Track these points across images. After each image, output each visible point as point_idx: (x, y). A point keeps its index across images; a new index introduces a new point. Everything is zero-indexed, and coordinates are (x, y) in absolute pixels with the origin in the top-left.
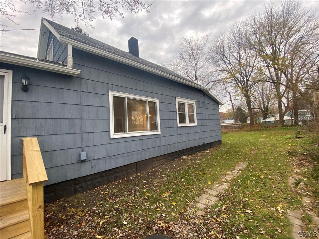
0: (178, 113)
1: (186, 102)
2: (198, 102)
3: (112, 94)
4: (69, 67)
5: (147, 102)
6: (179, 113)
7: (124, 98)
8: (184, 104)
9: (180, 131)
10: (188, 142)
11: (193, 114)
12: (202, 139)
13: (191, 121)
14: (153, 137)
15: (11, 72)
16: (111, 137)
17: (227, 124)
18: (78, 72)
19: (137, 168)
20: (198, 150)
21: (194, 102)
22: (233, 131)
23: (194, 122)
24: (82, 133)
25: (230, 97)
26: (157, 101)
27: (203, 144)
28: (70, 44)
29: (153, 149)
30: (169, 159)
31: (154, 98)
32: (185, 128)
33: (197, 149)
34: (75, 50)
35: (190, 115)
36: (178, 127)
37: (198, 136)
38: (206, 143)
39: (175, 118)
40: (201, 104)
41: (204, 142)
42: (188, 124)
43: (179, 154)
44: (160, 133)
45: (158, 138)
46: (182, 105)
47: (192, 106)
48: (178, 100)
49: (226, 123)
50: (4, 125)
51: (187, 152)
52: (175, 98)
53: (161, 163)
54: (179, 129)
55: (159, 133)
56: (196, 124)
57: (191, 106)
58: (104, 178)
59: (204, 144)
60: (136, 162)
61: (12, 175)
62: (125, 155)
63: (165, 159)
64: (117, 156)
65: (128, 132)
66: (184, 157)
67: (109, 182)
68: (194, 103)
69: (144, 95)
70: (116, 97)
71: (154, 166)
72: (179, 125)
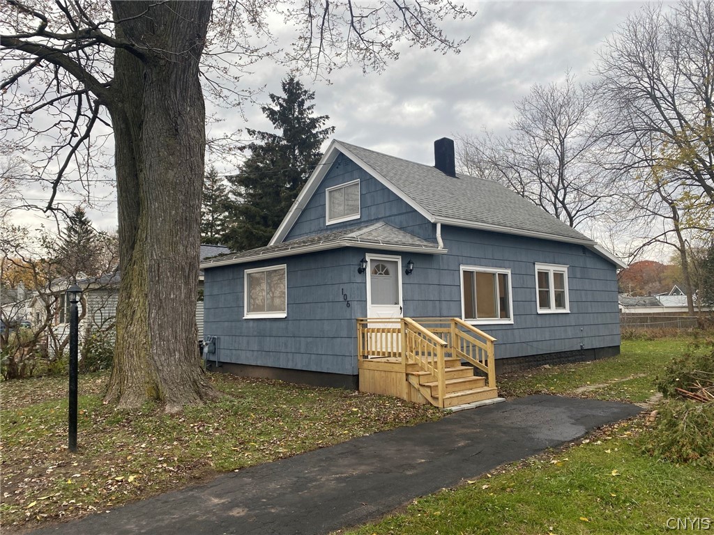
0: (537, 289)
1: (551, 269)
2: (572, 269)
3: (462, 268)
4: (441, 247)
5: (497, 275)
7: (473, 272)
8: (548, 273)
9: (540, 322)
10: (552, 342)
11: (563, 290)
12: (579, 340)
13: (560, 303)
14: (504, 328)
15: (401, 257)
17: (666, 310)
18: (445, 251)
20: (569, 359)
21: (564, 269)
22: (674, 335)
23: (564, 307)
25: (675, 218)
26: (508, 272)
27: (580, 349)
28: (439, 222)
30: (523, 366)
31: (506, 268)
32: (548, 316)
35: (557, 293)
36: (538, 314)
37: (570, 332)
38: (585, 347)
39: (534, 299)
40: (578, 270)
41: (582, 345)
42: (553, 309)
43: (537, 360)
44: (513, 323)
45: (510, 330)
46: (544, 276)
47: (562, 275)
48: (539, 267)
49: (663, 307)
50: (399, 306)
51: (552, 359)
52: (534, 264)
54: (539, 317)
56: (567, 310)
57: (559, 277)
59: (582, 350)
65: (477, 318)
66: (547, 366)
68: (566, 269)
69: (492, 266)
70: (465, 272)
71: (504, 371)
72: (540, 311)
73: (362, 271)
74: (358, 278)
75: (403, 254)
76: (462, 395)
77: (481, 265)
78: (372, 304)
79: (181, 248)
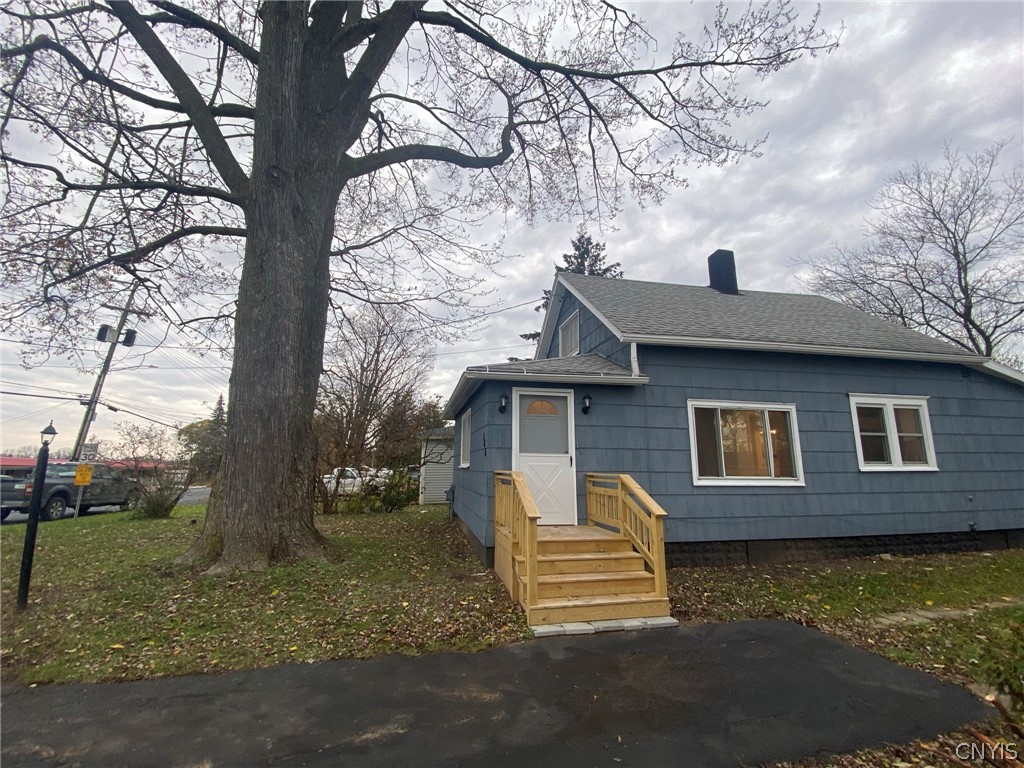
0: (858, 434)
1: (889, 403)
2: (937, 400)
3: (691, 404)
4: (636, 375)
5: (766, 413)
6: (862, 437)
7: (715, 410)
8: (881, 409)
9: (868, 484)
10: (899, 517)
11: (920, 435)
12: (965, 516)
13: (912, 450)
14: (785, 492)
15: (572, 391)
16: (695, 484)
18: (645, 380)
19: (747, 554)
20: (945, 545)
21: (919, 402)
23: (924, 460)
24: (650, 472)
26: (792, 408)
27: (967, 529)
28: (634, 341)
29: (786, 519)
30: (833, 553)
31: (784, 403)
32: (886, 476)
33: (942, 542)
34: (640, 347)
35: (905, 439)
36: (860, 472)
37: (942, 503)
39: (850, 449)
40: (953, 402)
41: (972, 523)
42: (897, 464)
43: (866, 546)
44: (805, 484)
45: (798, 497)
47: (914, 411)
48: (856, 400)
50: (569, 455)
51: (899, 545)
52: (848, 395)
53: (811, 557)
54: (862, 477)
55: (802, 483)
56: (932, 467)
57: (906, 417)
58: (687, 555)
59: (973, 530)
60: (746, 541)
61: (578, 519)
62: (722, 520)
63: (821, 548)
64: (706, 521)
65: (725, 477)
66: (887, 557)
67: (695, 564)
68: (923, 402)
69: (756, 400)
70: (698, 410)
71: (789, 558)
72: (864, 467)
73: (505, 410)
74: (499, 419)
75: (577, 387)
76: (575, 607)
77: (730, 399)
78: (520, 451)
79: (259, 389)
